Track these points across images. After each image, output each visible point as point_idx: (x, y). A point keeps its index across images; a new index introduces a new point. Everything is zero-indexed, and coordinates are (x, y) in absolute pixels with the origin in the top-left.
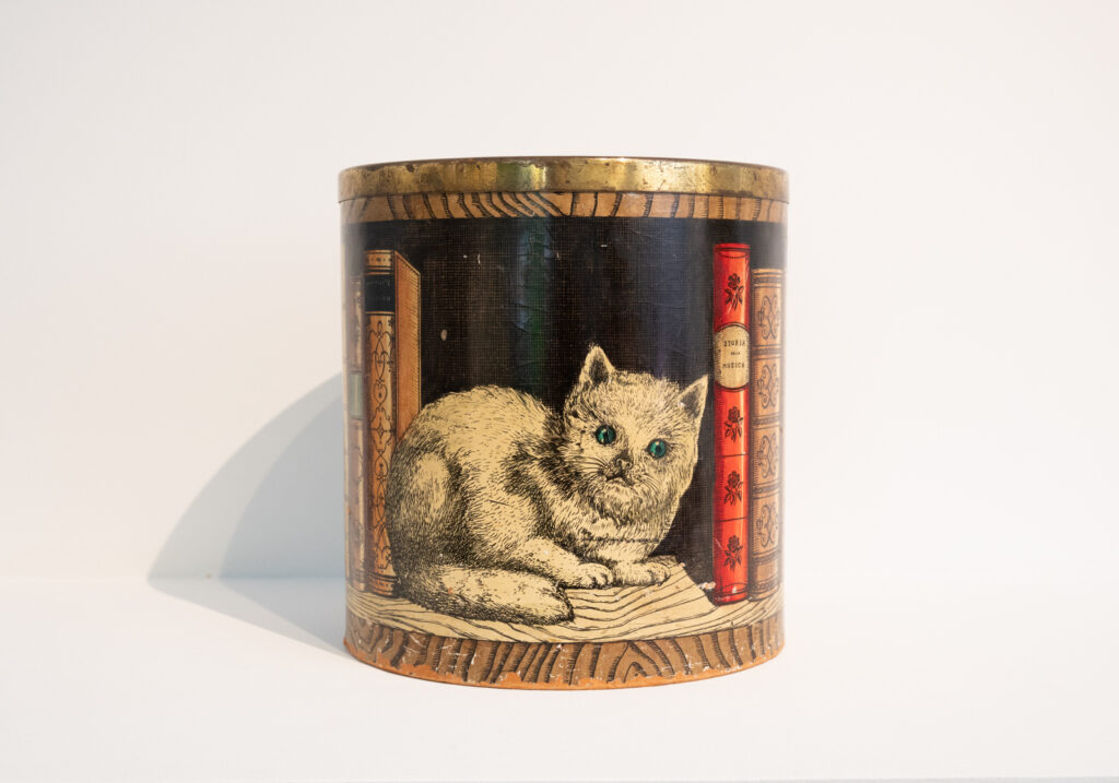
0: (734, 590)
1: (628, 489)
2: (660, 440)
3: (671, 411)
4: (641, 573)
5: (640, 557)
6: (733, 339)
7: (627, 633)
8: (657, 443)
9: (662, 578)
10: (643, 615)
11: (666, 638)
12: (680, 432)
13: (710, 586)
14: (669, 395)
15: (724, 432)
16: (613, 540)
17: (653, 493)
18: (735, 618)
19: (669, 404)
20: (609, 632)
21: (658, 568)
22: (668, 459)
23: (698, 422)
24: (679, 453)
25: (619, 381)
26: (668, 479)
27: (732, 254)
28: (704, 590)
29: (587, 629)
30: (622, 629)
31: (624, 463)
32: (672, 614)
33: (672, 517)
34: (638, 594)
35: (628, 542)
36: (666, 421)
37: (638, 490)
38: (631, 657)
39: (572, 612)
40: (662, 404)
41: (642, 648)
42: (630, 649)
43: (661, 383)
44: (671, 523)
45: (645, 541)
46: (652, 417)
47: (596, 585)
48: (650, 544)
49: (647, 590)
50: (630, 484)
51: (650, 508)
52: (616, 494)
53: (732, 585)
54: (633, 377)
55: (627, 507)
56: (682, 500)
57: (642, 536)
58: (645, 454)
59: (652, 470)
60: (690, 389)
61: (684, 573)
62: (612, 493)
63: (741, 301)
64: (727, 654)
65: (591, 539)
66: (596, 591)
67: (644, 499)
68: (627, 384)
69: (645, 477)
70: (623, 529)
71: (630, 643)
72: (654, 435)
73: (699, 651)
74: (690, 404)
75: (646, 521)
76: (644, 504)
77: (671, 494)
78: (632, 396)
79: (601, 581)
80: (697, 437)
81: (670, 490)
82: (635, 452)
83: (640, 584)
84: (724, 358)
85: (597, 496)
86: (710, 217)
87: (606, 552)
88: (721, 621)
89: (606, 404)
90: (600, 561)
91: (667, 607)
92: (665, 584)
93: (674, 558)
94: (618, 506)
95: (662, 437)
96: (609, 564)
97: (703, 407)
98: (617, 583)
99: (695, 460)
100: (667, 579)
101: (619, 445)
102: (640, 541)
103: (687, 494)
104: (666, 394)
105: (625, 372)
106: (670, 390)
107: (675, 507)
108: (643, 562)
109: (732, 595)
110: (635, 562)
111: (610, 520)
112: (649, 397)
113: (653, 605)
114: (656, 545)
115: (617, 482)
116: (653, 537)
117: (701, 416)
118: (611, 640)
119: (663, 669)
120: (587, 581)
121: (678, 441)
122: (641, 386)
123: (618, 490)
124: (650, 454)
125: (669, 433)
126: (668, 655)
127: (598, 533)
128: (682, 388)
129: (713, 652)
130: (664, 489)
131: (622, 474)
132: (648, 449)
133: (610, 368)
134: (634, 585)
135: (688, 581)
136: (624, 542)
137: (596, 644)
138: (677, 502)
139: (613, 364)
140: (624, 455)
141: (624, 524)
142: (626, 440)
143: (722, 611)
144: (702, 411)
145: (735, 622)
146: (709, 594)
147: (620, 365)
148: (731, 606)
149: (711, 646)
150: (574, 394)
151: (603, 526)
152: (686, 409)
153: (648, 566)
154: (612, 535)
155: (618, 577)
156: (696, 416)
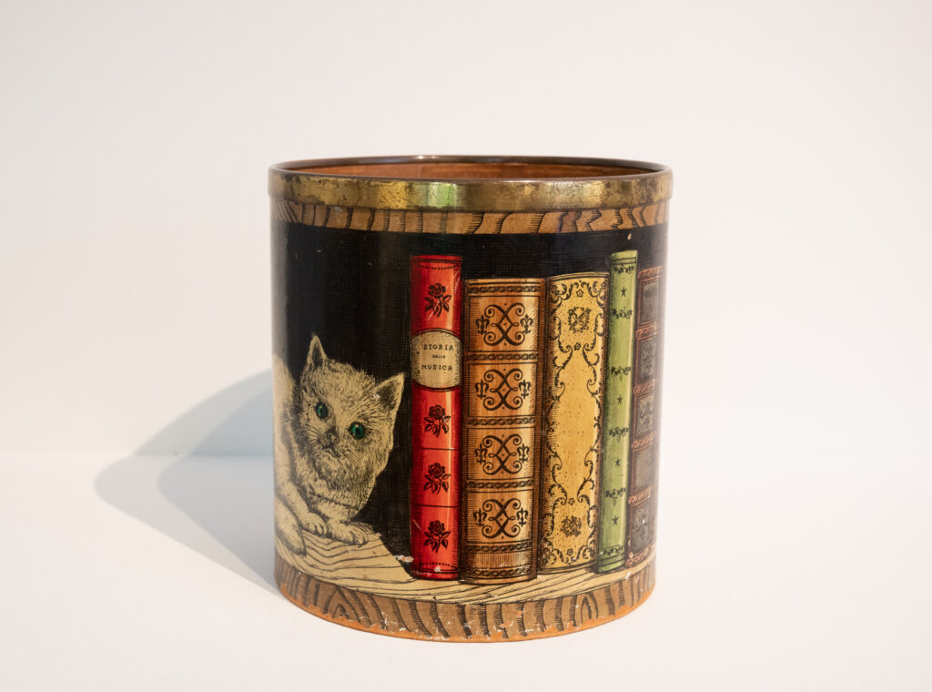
0: (438, 569)
1: (335, 460)
2: (359, 423)
3: (368, 401)
4: (345, 532)
5: (345, 518)
6: (436, 343)
7: (336, 579)
8: (357, 426)
9: (361, 541)
10: (347, 568)
11: (365, 593)
12: (376, 420)
13: (409, 560)
14: (367, 386)
15: (423, 427)
16: (326, 499)
17: (354, 468)
18: (439, 594)
19: (367, 394)
20: (325, 574)
22: (366, 441)
23: (394, 413)
24: (375, 438)
25: (329, 368)
26: (366, 458)
27: (434, 265)
28: (400, 561)
29: (312, 566)
30: (334, 574)
31: (333, 437)
32: (371, 574)
33: (369, 492)
34: (343, 549)
35: (336, 504)
36: (364, 408)
37: (343, 462)
38: (337, 600)
39: (305, 549)
40: (361, 393)
41: (346, 595)
42: (337, 593)
43: (360, 374)
44: (368, 496)
45: (347, 506)
46: (353, 402)
47: (316, 533)
48: (352, 510)
49: (349, 548)
50: (337, 456)
51: (351, 479)
52: (328, 462)
53: (435, 564)
54: (338, 366)
55: (335, 475)
56: (377, 478)
57: (345, 501)
58: (347, 434)
59: (353, 448)
60: (386, 383)
61: (380, 542)
62: (325, 460)
63: (447, 309)
64: (428, 623)
65: (314, 494)
66: (316, 537)
67: (348, 471)
68: (334, 371)
69: (347, 453)
70: (333, 492)
71: (338, 587)
72: (354, 418)
73: (395, 613)
74: (386, 396)
75: (348, 489)
76: (347, 475)
77: (369, 472)
78: (338, 382)
79: (320, 530)
80: (392, 427)
81: (367, 468)
82: (340, 430)
83: (344, 541)
84: (423, 359)
85: (317, 460)
86: (407, 230)
87: (323, 507)
88: (420, 593)
89: (322, 385)
90: (319, 513)
91: (366, 567)
92: (363, 547)
93: (371, 526)
94: (329, 472)
95: (361, 421)
96: (325, 518)
97: (399, 401)
98: (329, 536)
99: (391, 446)
100: (365, 543)
101: (330, 421)
102: (344, 505)
103: (382, 473)
104: (364, 385)
105: (333, 361)
106: (367, 382)
107: (372, 483)
108: (346, 523)
109: (433, 572)
110: (341, 522)
111: (325, 482)
112: (350, 383)
113: (355, 562)
114: (356, 512)
115: (328, 452)
116: (354, 504)
117: (396, 409)
118: (326, 580)
119: (362, 618)
120: (312, 528)
121: (375, 427)
122: (345, 374)
123: (329, 459)
124: (352, 434)
125: (366, 419)
126: (366, 607)
127: (318, 491)
128: (378, 381)
129: (411, 618)
130: (363, 465)
131: (331, 446)
132: (350, 429)
133: (324, 356)
134: (340, 541)
135: (384, 549)
136: (333, 503)
137: (317, 580)
138: (374, 479)
139: (326, 352)
140: (333, 430)
141: (333, 488)
142: (334, 418)
143: (420, 584)
144: (398, 405)
145: (438, 598)
146: (407, 567)
147: (330, 355)
148: (433, 582)
149: (409, 612)
150: (304, 373)
151: (321, 485)
152: (381, 400)
153: (351, 528)
154: (326, 495)
155: (330, 530)
156: (392, 408)
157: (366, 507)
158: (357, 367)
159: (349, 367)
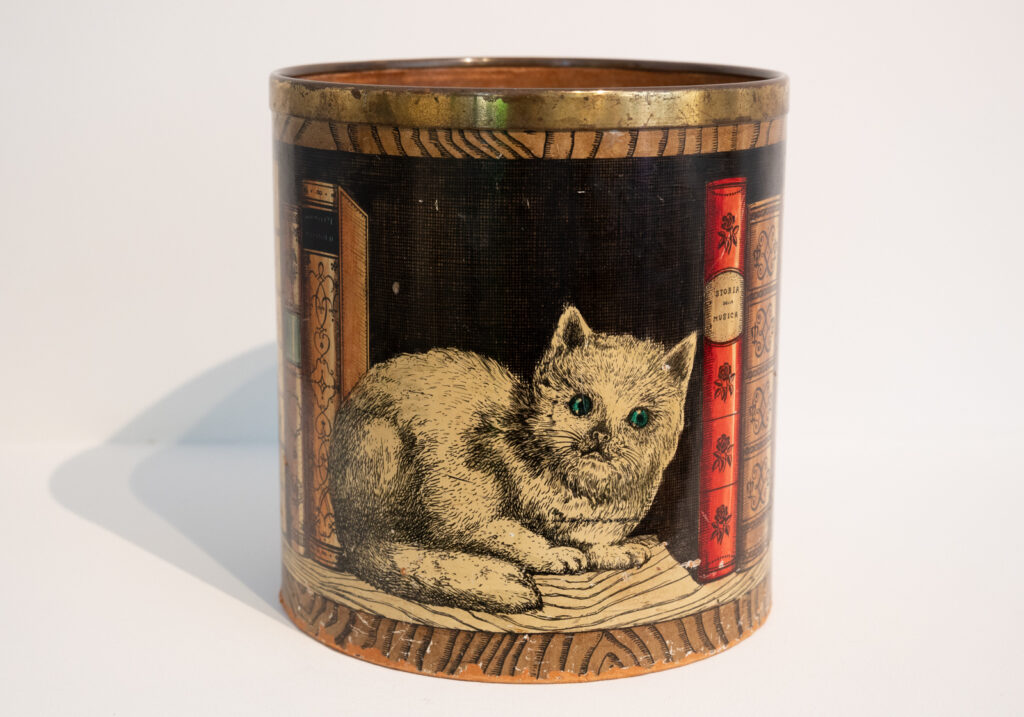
0: (721, 564)
1: (605, 464)
2: (642, 408)
3: (654, 376)
4: (619, 556)
5: (618, 538)
6: (726, 287)
7: (602, 621)
8: (639, 412)
9: (641, 560)
10: (621, 601)
11: (645, 625)
12: (664, 398)
13: (694, 564)
14: (653, 357)
15: (713, 392)
16: (588, 521)
17: (633, 468)
18: (721, 595)
19: (653, 367)
20: (582, 621)
21: (637, 549)
22: (651, 428)
23: (685, 384)
24: (663, 421)
25: (597, 345)
26: (650, 451)
27: (727, 191)
28: (688, 569)
29: (557, 619)
30: (600, 616)
31: (601, 436)
32: (651, 598)
33: (654, 493)
34: (615, 579)
35: (605, 522)
36: (649, 386)
37: (617, 464)
38: (606, 646)
39: (540, 600)
40: (645, 369)
41: (618, 637)
42: (604, 638)
43: (644, 344)
44: (652, 499)
45: (623, 521)
46: (633, 383)
47: (567, 571)
48: (629, 524)
49: (624, 574)
50: (607, 458)
51: (629, 484)
52: (592, 471)
53: (719, 560)
54: (612, 340)
55: (604, 484)
56: (666, 473)
57: (620, 515)
58: (625, 425)
59: (633, 442)
60: (677, 348)
61: (667, 552)
62: (587, 469)
63: (735, 243)
64: (712, 635)
65: (563, 520)
66: (568, 577)
67: (623, 474)
68: (606, 347)
69: (624, 450)
70: (599, 509)
71: (605, 632)
72: (635, 402)
73: (681, 636)
74: (677, 365)
75: (625, 499)
76: (623, 480)
77: (654, 467)
78: (610, 361)
79: (573, 566)
80: (684, 402)
81: (652, 463)
82: (613, 423)
83: (617, 568)
84: (715, 310)
85: (571, 473)
86: (703, 151)
87: (580, 535)
88: (706, 601)
89: (582, 371)
90: (573, 544)
91: (648, 591)
92: (645, 566)
93: (655, 537)
94: (594, 484)
95: (644, 404)
96: (583, 547)
97: (691, 368)
98: (592, 568)
99: (681, 428)
100: (647, 560)
101: (596, 416)
102: (617, 521)
103: (672, 465)
104: (650, 356)
105: (604, 335)
106: (653, 352)
107: (657, 482)
108: (621, 543)
109: (718, 570)
110: (612, 544)
111: (585, 499)
112: (630, 359)
113: (632, 590)
114: (636, 524)
115: (593, 457)
116: (633, 515)
117: (688, 378)
118: (584, 629)
119: (641, 659)
120: (558, 566)
121: (662, 408)
122: (622, 348)
123: (594, 466)
124: (631, 424)
125: (652, 400)
126: (647, 643)
127: (571, 513)
128: (667, 349)
129: (697, 635)
130: (646, 461)
131: (598, 448)
132: (629, 419)
133: (586, 330)
134: (610, 569)
135: (671, 560)
136: (600, 523)
137: (566, 634)
138: (660, 475)
139: (590, 325)
140: (602, 427)
141: (600, 503)
142: (604, 410)
143: (707, 589)
144: (690, 373)
145: (721, 599)
146: (694, 573)
147: (598, 326)
148: (717, 582)
149: (695, 628)
150: (545, 360)
151: (577, 505)
152: (671, 371)
153: (627, 547)
154: (587, 516)
155: (593, 561)
156: (683, 378)
157: (650, 514)
158: (640, 335)
159: (629, 337)
